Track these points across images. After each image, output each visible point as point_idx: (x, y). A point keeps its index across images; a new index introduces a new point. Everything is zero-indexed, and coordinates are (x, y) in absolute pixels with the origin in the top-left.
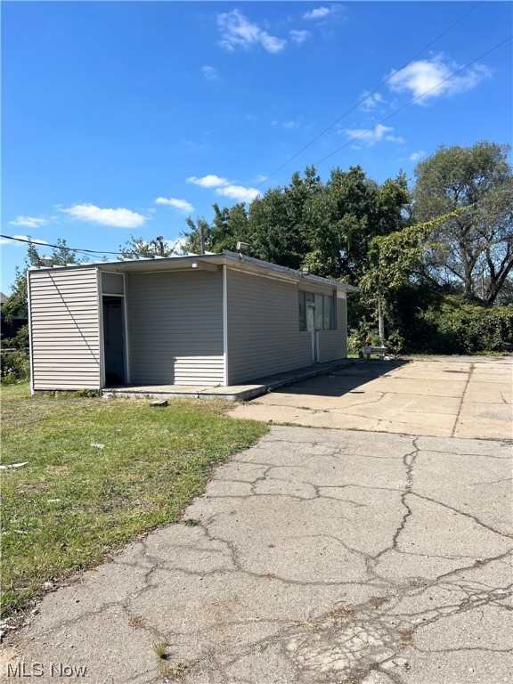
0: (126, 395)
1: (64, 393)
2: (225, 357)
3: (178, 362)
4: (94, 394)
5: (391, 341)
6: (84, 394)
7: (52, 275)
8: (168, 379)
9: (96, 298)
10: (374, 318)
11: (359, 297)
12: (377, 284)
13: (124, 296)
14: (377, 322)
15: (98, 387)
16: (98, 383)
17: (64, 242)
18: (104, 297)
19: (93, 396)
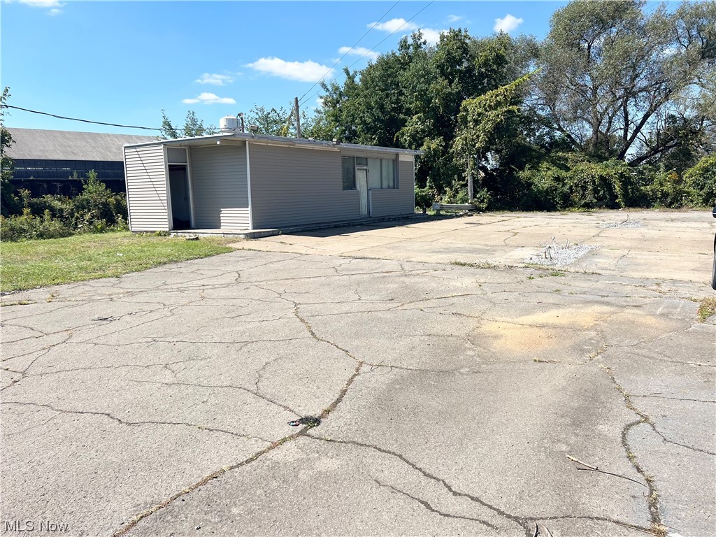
0: (184, 234)
1: (148, 234)
2: (249, 209)
3: (223, 212)
4: (166, 234)
5: (478, 198)
6: (160, 234)
7: (138, 150)
8: (217, 225)
9: (164, 167)
10: (465, 177)
11: (453, 158)
12: (466, 145)
13: (188, 164)
14: (467, 180)
15: (167, 230)
16: (167, 226)
17: (193, 113)
18: (169, 166)
19: (165, 235)
